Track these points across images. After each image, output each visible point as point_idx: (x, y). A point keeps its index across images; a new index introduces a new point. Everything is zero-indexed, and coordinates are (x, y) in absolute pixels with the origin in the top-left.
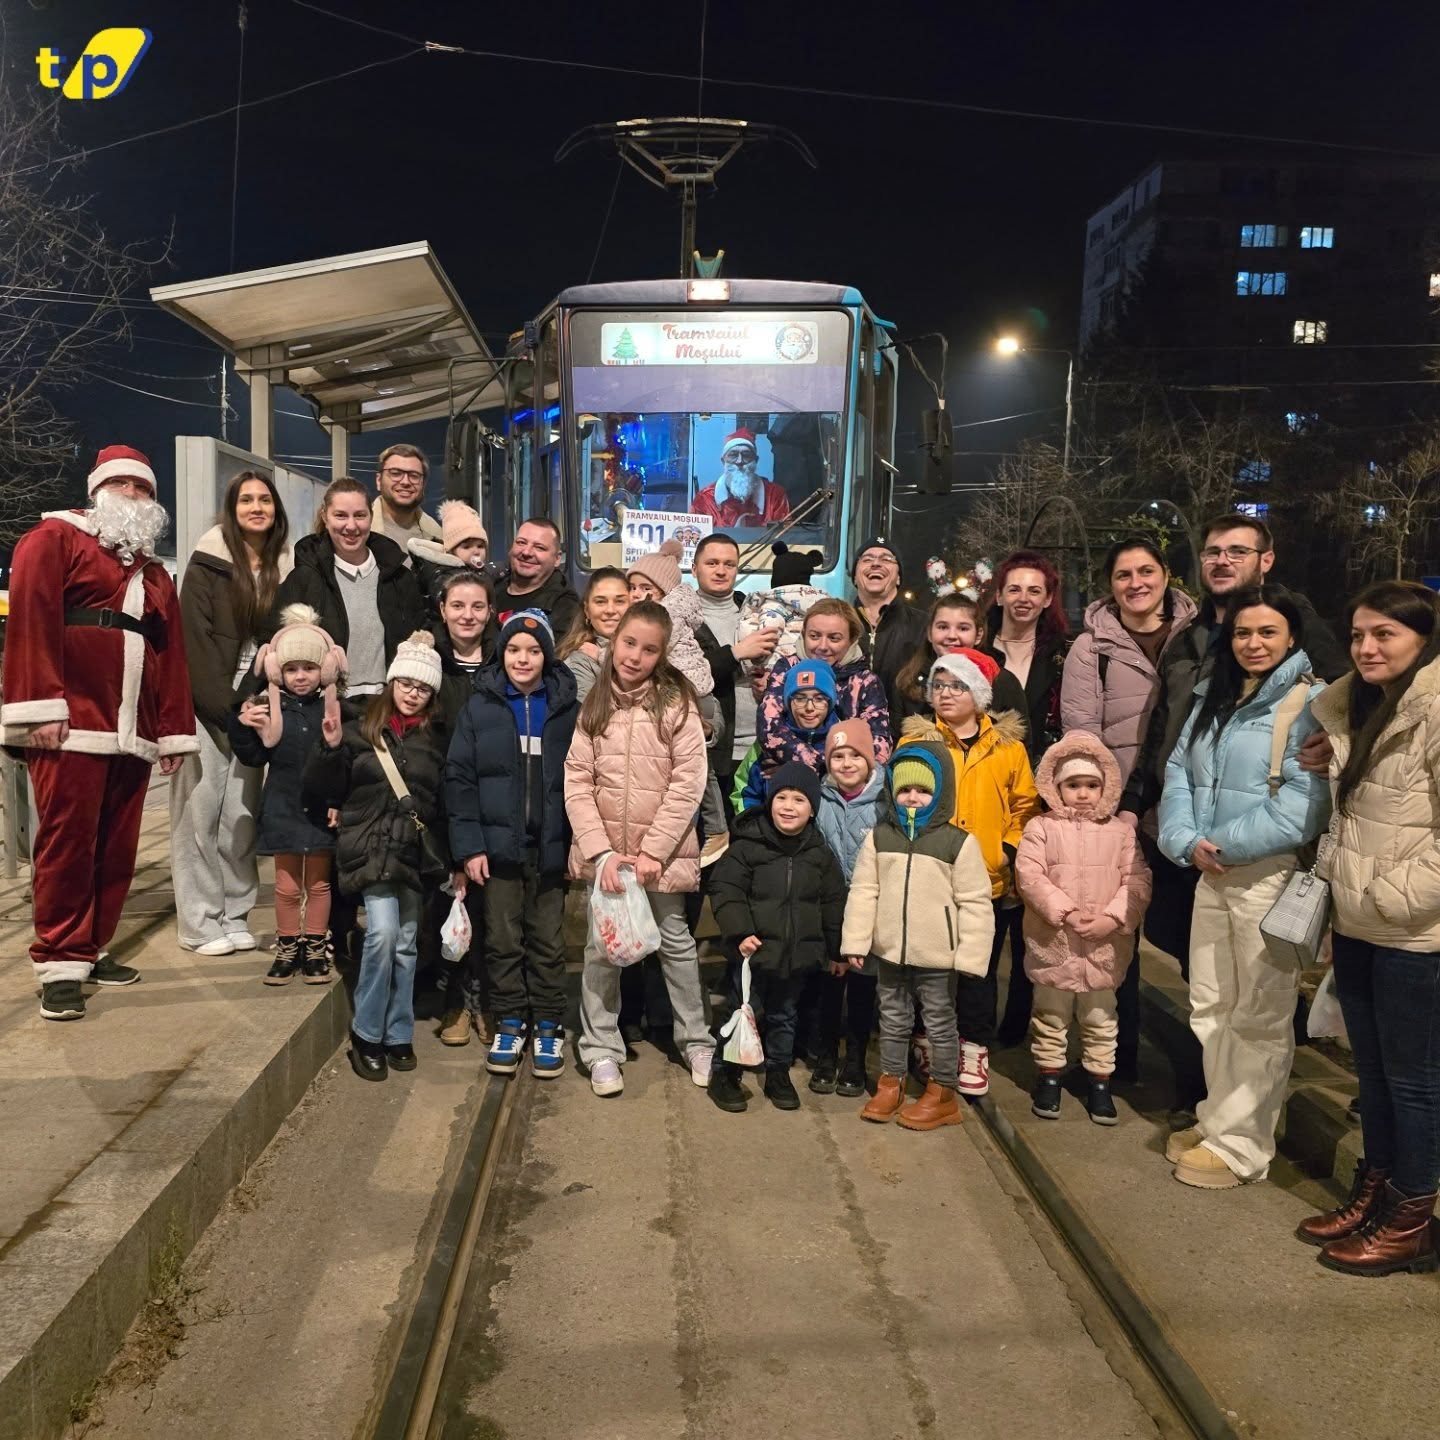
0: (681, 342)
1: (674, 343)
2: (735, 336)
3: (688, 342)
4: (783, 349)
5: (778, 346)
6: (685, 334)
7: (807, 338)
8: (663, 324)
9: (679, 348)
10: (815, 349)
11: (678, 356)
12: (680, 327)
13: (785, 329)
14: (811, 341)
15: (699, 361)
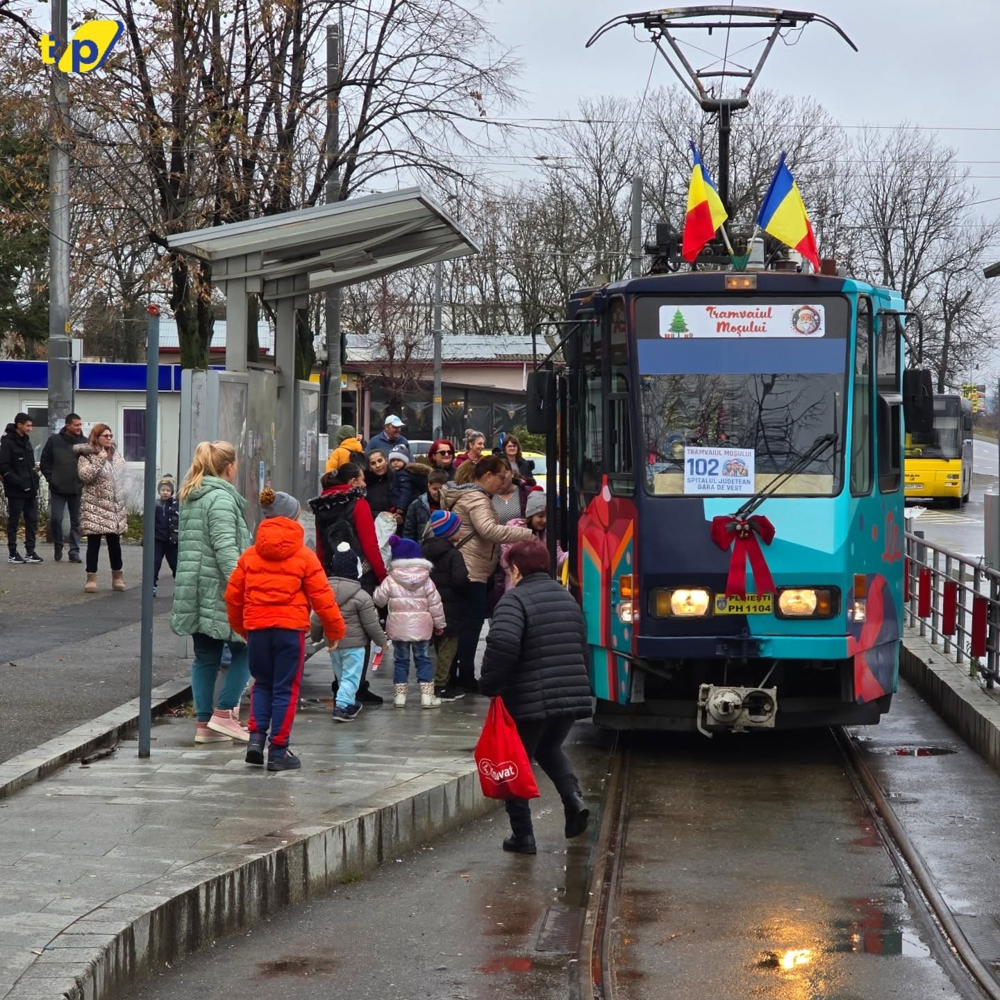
0: (721, 320)
1: (715, 321)
2: (761, 316)
3: (726, 320)
4: (798, 325)
5: (795, 323)
6: (723, 314)
7: (816, 317)
8: (706, 307)
9: (719, 325)
10: (822, 326)
11: (718, 330)
12: (719, 309)
13: (799, 311)
14: (819, 319)
15: (735, 335)
